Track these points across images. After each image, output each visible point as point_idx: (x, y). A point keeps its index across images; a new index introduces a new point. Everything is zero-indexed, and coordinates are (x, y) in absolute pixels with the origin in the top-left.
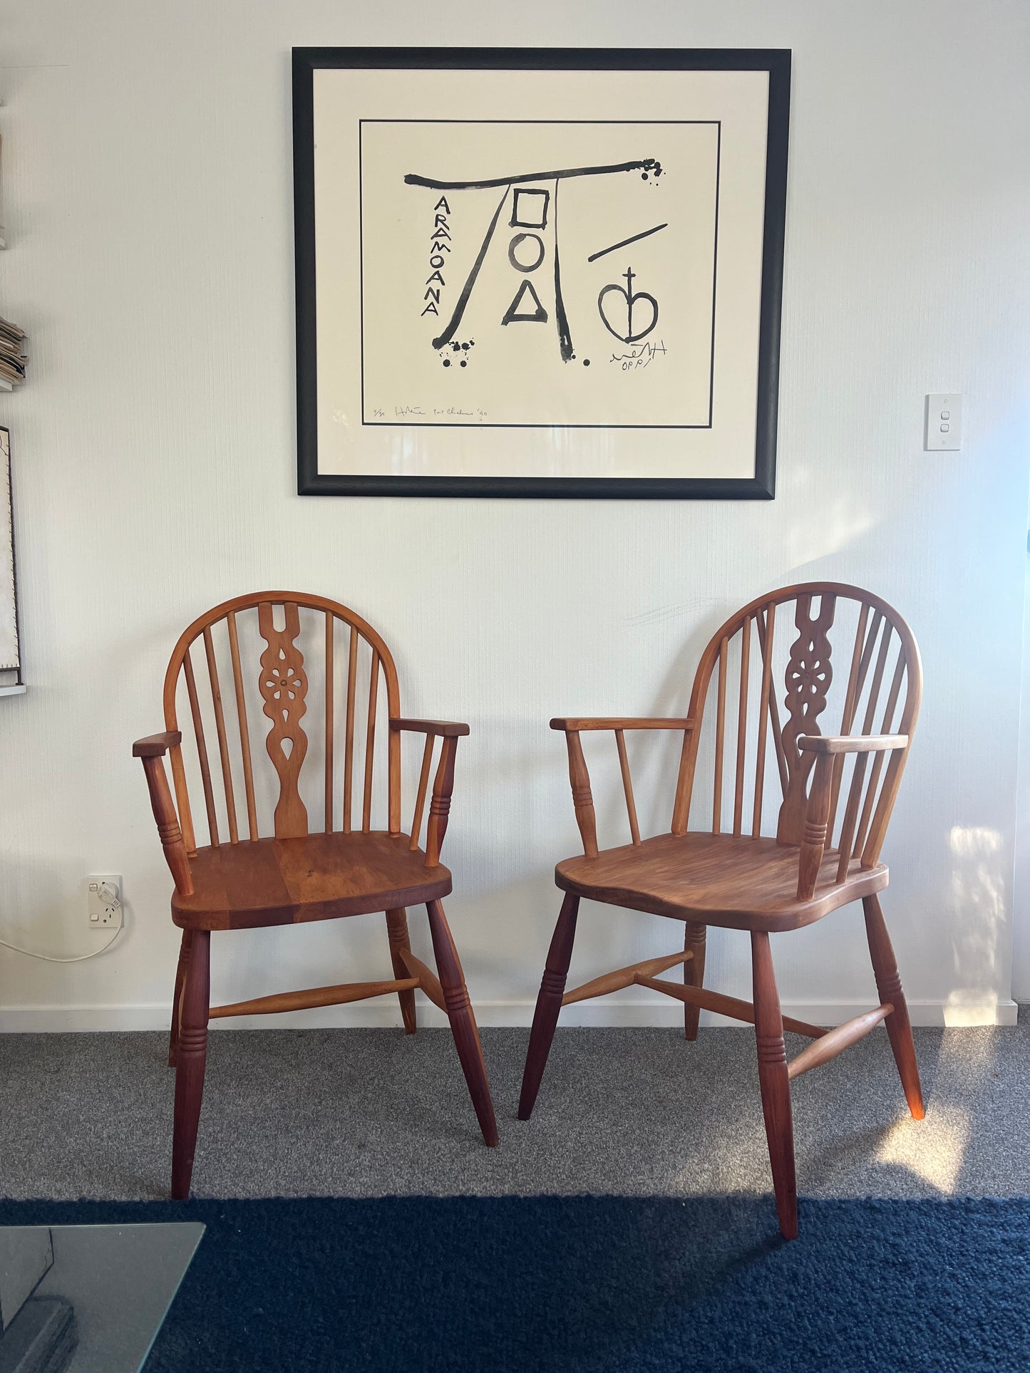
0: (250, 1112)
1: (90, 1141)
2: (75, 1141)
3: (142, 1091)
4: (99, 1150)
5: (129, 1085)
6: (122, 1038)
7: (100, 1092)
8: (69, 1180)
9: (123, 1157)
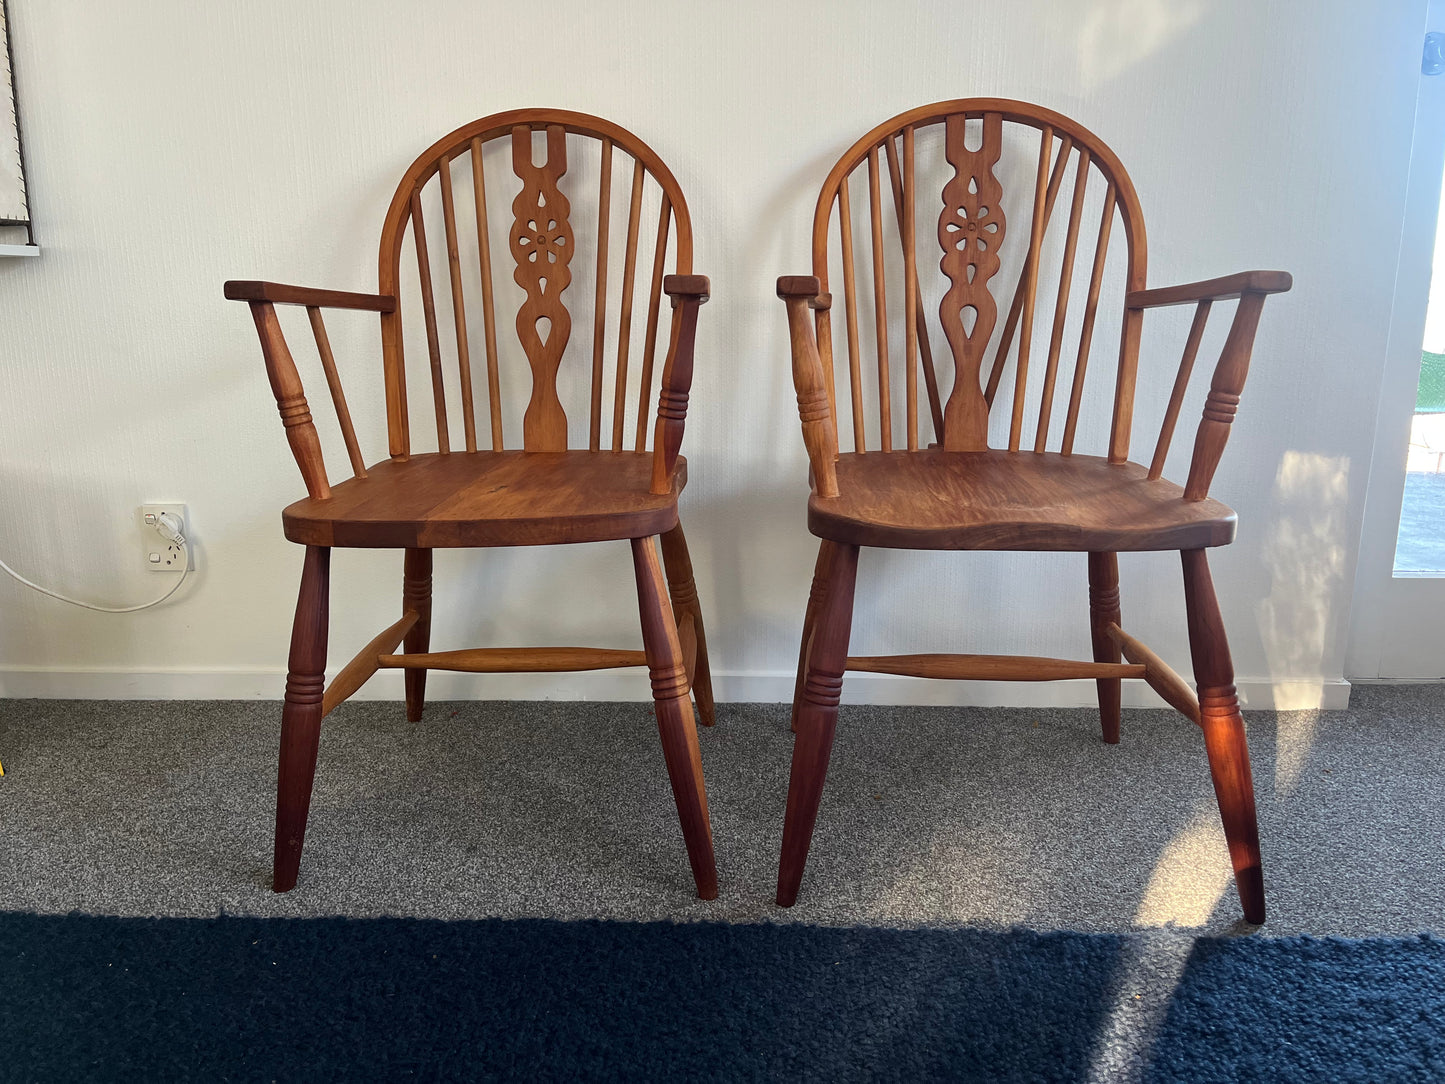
0: (334, 802)
1: (116, 835)
2: (96, 834)
3: (202, 773)
4: (123, 847)
5: (189, 765)
6: (197, 707)
7: (149, 772)
8: (71, 885)
9: (152, 857)
